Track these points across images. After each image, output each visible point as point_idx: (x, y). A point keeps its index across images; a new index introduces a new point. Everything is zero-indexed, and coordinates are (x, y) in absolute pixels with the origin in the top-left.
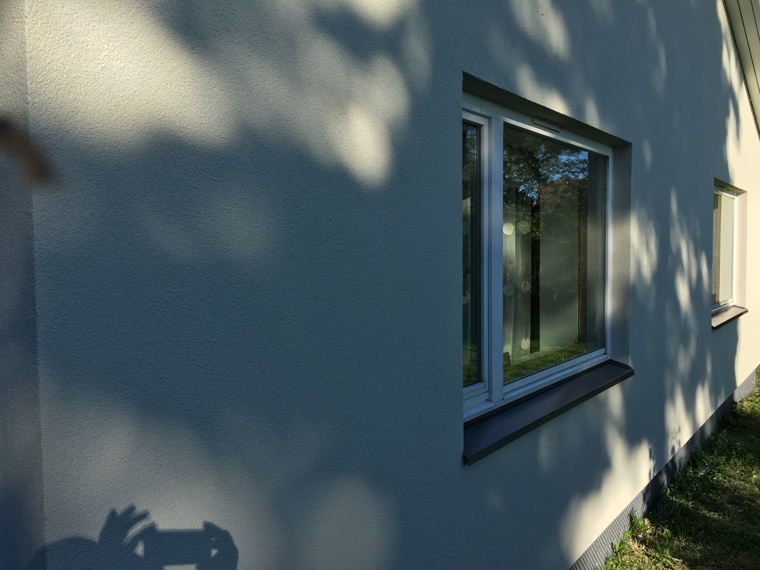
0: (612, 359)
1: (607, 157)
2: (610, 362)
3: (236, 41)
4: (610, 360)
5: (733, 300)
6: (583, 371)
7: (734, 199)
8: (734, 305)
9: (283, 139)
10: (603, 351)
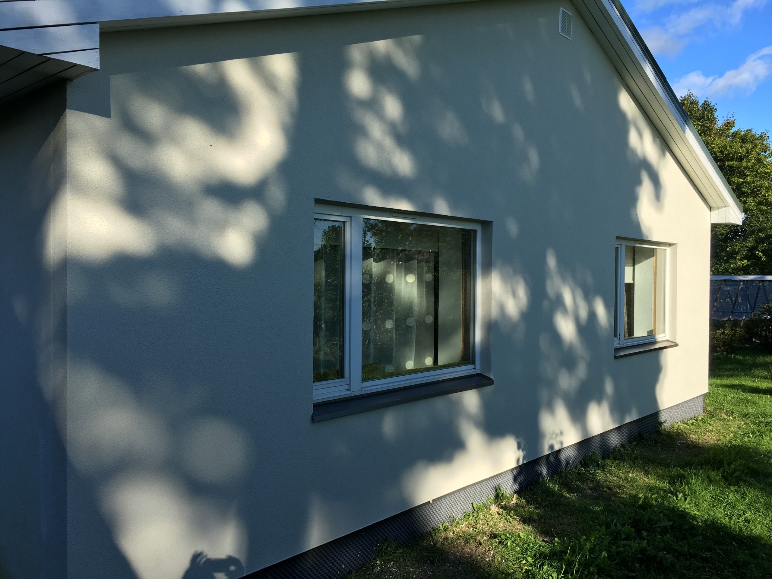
0: (481, 373)
1: (476, 231)
2: (479, 375)
3: (162, 208)
4: (480, 374)
5: (665, 335)
6: (446, 379)
7: (665, 249)
8: (667, 340)
9: (187, 248)
10: (472, 366)
